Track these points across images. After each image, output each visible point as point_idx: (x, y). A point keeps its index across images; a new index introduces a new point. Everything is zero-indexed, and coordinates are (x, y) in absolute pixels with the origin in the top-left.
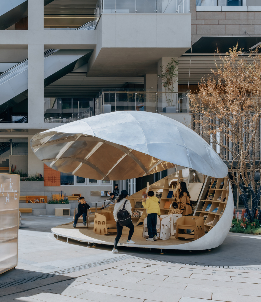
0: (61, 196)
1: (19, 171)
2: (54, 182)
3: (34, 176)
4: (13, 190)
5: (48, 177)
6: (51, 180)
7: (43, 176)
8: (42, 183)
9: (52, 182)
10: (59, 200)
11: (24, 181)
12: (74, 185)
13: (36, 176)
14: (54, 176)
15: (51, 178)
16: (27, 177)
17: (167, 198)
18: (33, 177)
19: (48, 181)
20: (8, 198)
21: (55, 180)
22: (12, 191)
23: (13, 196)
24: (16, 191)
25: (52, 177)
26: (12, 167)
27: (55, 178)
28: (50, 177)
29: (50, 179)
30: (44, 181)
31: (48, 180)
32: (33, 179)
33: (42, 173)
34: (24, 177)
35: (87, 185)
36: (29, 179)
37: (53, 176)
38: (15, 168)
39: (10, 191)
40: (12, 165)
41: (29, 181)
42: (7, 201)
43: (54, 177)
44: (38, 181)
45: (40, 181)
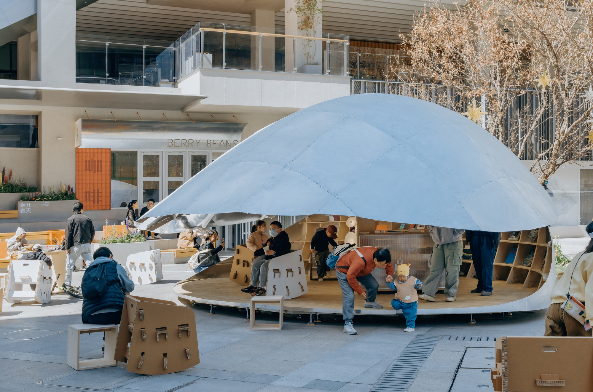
1: (19, 181)
2: (98, 202)
3: (55, 190)
5: (86, 192)
6: (92, 199)
7: (74, 191)
9: (94, 201)
11: (34, 200)
13: (60, 190)
14: (98, 190)
15: (92, 195)
16: (40, 193)
18: (54, 192)
21: (100, 198)
25: (94, 192)
26: (4, 173)
27: (100, 194)
28: (89, 192)
29: (89, 197)
31: (86, 197)
32: (53, 197)
33: (73, 186)
34: (34, 193)
36: (43, 198)
37: (94, 190)
38: (10, 175)
40: (4, 169)
41: (45, 200)
43: (98, 192)
44: (65, 200)
45: (70, 200)
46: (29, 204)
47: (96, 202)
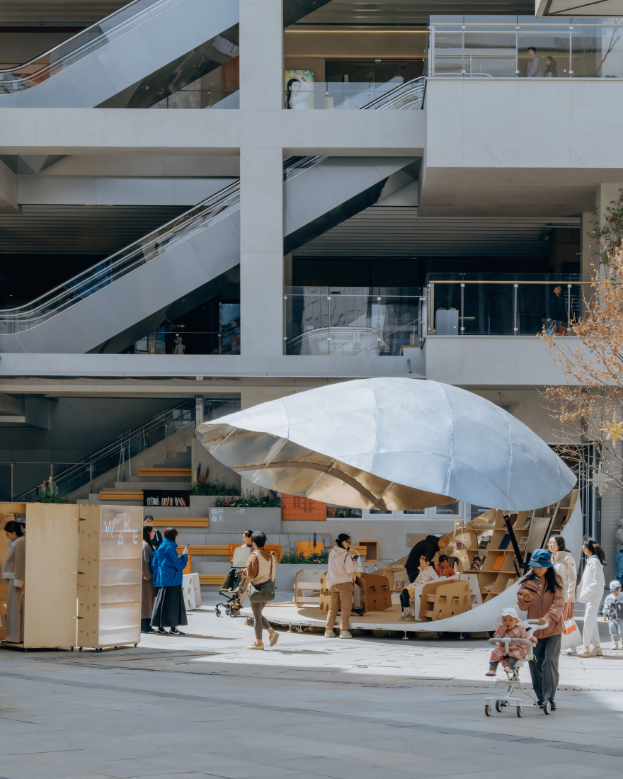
0: (315, 545)
1: (217, 481)
2: (310, 510)
3: (256, 494)
4: (131, 529)
6: (302, 505)
7: (279, 496)
8: (275, 512)
9: (305, 509)
10: (307, 554)
11: (229, 506)
12: (363, 519)
13: (261, 493)
15: (302, 501)
16: (237, 498)
17: (500, 548)
18: (252, 497)
19: (295, 507)
20: (121, 540)
22: (129, 531)
23: (132, 539)
24: (137, 531)
26: (199, 470)
29: (299, 503)
30: (280, 509)
31: (295, 503)
32: (252, 502)
34: (230, 497)
35: (397, 519)
36: (242, 503)
38: (207, 473)
39: (125, 531)
40: (200, 465)
41: (241, 506)
42: (120, 545)
44: (265, 506)
45: (271, 506)
46: (221, 510)
47: (308, 511)
